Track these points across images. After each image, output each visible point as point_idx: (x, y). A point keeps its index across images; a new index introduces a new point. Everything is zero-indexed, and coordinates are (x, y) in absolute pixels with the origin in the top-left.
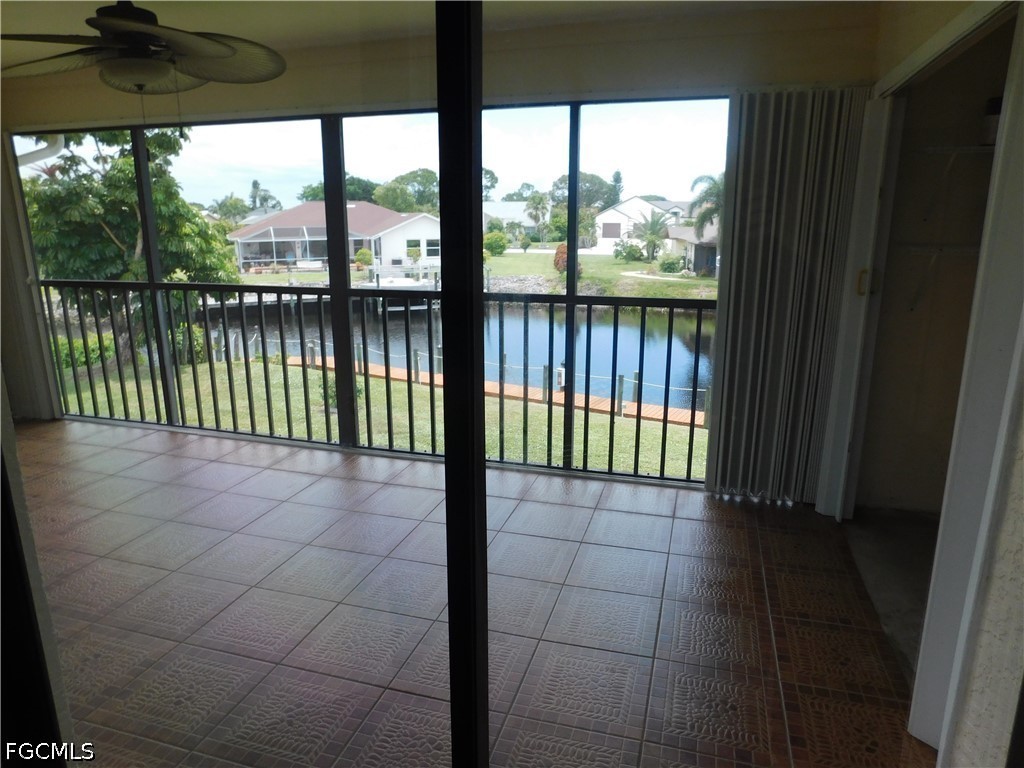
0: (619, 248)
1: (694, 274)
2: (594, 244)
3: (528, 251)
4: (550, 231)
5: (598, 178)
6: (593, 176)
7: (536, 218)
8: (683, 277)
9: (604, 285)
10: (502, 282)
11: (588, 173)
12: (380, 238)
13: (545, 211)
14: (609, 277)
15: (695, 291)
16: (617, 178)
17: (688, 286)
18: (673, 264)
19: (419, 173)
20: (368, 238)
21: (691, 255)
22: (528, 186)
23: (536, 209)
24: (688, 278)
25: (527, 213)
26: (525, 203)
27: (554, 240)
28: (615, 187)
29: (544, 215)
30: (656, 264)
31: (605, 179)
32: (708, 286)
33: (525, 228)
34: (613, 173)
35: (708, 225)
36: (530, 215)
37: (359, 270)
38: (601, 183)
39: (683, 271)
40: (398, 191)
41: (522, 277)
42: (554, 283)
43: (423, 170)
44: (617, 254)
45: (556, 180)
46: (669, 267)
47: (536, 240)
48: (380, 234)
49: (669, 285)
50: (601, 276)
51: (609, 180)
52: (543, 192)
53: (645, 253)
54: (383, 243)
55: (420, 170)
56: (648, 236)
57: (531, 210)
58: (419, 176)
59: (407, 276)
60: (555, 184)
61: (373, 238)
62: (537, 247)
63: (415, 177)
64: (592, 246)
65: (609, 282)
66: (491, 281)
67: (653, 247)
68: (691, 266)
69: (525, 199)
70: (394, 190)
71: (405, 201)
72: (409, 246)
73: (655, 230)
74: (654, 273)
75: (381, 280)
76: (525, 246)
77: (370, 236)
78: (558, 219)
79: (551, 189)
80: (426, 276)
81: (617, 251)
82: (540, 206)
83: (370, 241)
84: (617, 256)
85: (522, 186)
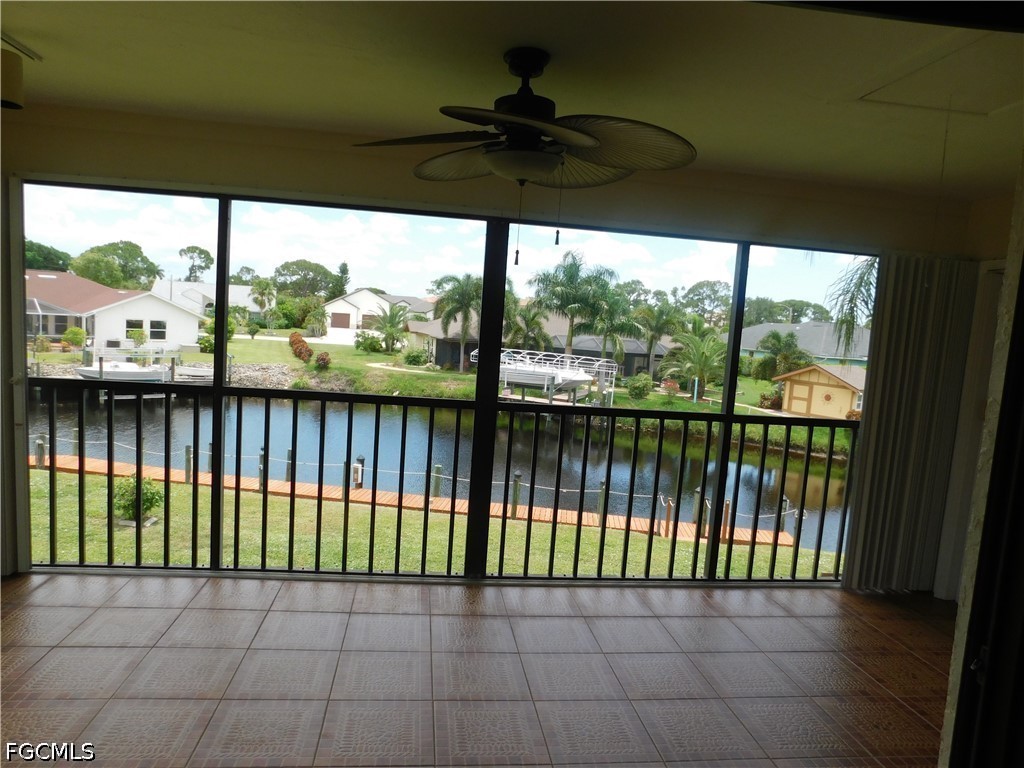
0: (360, 339)
1: (438, 367)
2: (324, 333)
3: (256, 337)
4: (278, 318)
5: (322, 267)
6: (317, 265)
7: (262, 304)
8: (428, 369)
9: (352, 376)
10: (242, 370)
11: (313, 261)
12: (93, 317)
13: (271, 297)
14: (359, 368)
15: (443, 384)
16: (344, 269)
17: (436, 379)
18: (418, 357)
19: (121, 246)
20: (78, 315)
21: (434, 348)
22: (248, 270)
23: (262, 294)
24: (434, 371)
25: (252, 297)
26: (250, 288)
27: (280, 327)
28: (342, 277)
29: (269, 301)
30: (401, 357)
31: (329, 270)
32: (455, 379)
33: (250, 313)
34: (339, 264)
35: (452, 322)
36: (256, 301)
37: (64, 351)
38: (326, 273)
39: (428, 364)
40: (102, 264)
41: (264, 365)
42: (301, 373)
43: (125, 243)
44: (358, 345)
45: (279, 266)
46: (414, 360)
47: (264, 326)
48: (94, 312)
49: (419, 377)
50: (349, 367)
51: (335, 271)
52: (265, 276)
53: (384, 345)
54: (97, 320)
55: (122, 242)
56: (388, 329)
57: (256, 295)
58: (120, 248)
59: (129, 360)
60: (277, 271)
61: (84, 315)
62: (263, 334)
63: (115, 250)
64: (322, 335)
65: (358, 372)
66: (233, 369)
67: (391, 339)
68: (433, 359)
69: (246, 283)
70: (97, 262)
71: (111, 275)
72: (128, 327)
73: (393, 322)
74: (400, 366)
75: (104, 364)
76: (253, 333)
77: (82, 313)
78: (284, 306)
79: (273, 275)
80: (157, 361)
81: (358, 342)
82: (266, 292)
83: (81, 318)
84: (358, 347)
85: (242, 270)
